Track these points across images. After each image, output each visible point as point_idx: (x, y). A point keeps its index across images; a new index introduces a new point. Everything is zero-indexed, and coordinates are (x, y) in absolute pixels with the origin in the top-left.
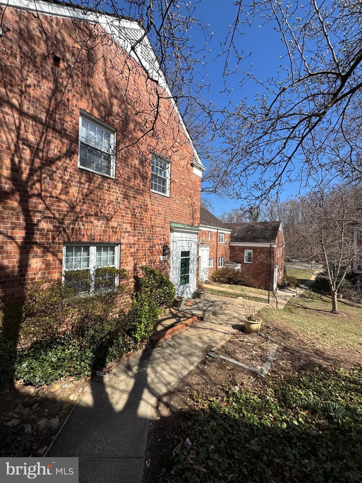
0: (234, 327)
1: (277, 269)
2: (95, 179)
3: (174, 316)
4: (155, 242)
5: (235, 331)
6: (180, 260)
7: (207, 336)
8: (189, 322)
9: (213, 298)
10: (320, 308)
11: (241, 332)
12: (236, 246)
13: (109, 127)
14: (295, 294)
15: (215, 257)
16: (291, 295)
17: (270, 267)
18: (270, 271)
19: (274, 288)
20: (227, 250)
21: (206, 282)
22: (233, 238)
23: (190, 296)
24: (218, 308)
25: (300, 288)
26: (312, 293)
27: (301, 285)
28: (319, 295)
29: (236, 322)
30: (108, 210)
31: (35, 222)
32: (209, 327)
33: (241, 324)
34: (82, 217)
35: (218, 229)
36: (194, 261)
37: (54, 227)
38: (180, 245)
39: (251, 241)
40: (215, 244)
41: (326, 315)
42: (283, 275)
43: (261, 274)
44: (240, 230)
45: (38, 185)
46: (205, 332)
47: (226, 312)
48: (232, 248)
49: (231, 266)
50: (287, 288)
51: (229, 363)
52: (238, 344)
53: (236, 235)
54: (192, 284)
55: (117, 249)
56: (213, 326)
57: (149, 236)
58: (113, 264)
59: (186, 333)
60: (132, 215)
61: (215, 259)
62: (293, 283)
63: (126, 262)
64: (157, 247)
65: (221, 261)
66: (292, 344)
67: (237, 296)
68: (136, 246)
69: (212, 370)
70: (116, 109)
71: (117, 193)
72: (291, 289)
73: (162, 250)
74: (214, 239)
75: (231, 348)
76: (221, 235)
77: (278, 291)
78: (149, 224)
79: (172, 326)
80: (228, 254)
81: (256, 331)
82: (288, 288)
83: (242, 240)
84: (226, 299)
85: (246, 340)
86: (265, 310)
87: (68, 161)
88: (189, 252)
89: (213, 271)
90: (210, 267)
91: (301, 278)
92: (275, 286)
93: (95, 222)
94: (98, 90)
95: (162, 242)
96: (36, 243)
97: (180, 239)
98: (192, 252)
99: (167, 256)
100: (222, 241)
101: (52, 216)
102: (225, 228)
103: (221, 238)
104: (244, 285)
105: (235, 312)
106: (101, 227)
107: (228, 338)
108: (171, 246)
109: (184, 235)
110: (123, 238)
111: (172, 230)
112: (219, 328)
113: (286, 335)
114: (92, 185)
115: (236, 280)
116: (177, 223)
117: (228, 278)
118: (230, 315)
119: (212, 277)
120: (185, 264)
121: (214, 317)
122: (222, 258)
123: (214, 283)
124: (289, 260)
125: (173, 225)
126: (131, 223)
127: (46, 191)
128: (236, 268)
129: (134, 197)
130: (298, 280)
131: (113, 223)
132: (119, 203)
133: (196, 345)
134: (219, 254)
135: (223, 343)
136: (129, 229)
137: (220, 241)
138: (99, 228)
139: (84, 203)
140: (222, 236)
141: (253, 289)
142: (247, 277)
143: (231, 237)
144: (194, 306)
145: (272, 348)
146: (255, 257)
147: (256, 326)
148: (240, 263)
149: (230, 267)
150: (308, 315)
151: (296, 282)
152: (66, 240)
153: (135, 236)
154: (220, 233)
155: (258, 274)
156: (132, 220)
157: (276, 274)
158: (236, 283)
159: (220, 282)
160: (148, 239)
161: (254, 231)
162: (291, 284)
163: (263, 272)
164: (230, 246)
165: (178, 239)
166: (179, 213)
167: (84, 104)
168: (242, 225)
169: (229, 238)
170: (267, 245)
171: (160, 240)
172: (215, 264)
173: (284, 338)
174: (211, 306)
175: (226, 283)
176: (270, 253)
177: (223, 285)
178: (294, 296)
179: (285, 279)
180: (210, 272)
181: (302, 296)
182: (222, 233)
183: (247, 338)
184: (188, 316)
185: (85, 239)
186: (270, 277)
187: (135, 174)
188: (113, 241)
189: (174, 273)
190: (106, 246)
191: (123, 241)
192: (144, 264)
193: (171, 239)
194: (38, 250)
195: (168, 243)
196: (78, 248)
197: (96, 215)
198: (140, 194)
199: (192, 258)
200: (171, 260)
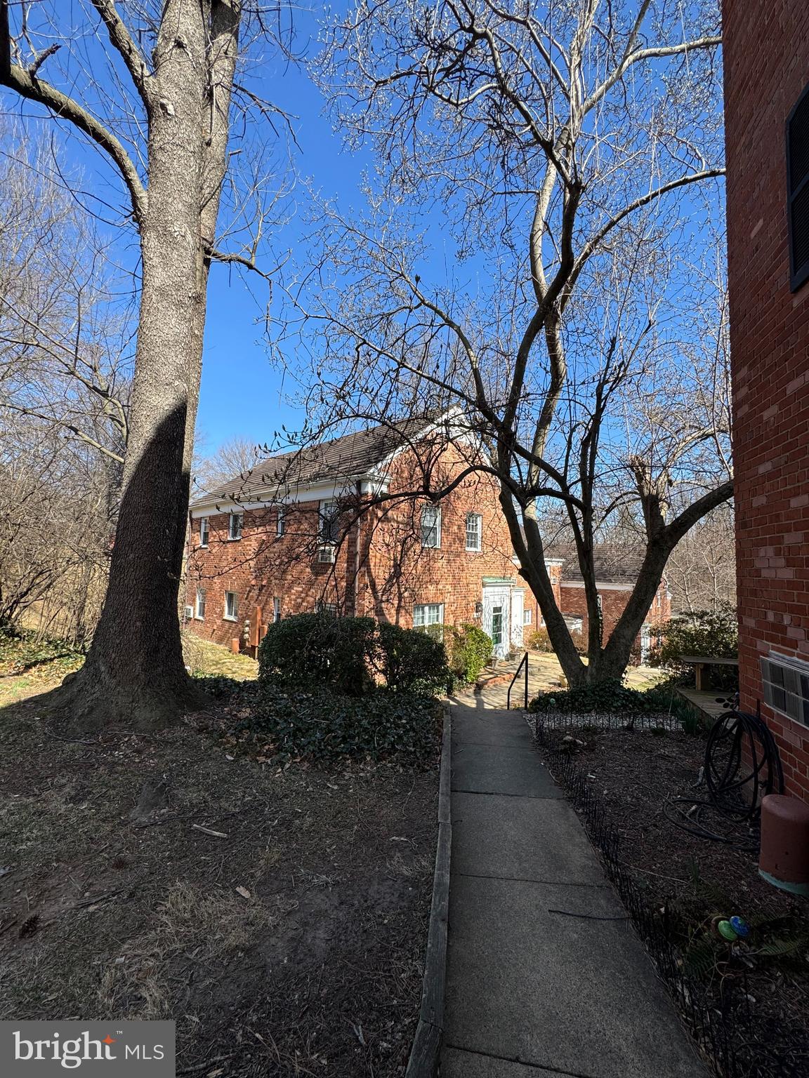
2: (430, 552)
3: (491, 673)
4: (470, 599)
6: (492, 617)
8: (507, 677)
15: (534, 607)
30: (437, 576)
31: (402, 593)
34: (423, 584)
36: (506, 618)
37: (410, 594)
38: (492, 600)
39: (598, 580)
45: (403, 567)
48: (565, 591)
53: (572, 567)
54: (504, 645)
55: (441, 607)
56: (530, 682)
57: (465, 594)
59: (505, 685)
60: (452, 576)
63: (448, 620)
64: (471, 604)
68: (456, 605)
71: (443, 560)
73: (475, 606)
78: (465, 583)
79: (491, 679)
88: (501, 608)
89: (532, 631)
90: (525, 624)
93: (429, 587)
95: (475, 599)
96: (402, 607)
97: (493, 594)
98: (504, 608)
99: (480, 613)
101: (409, 587)
102: (551, 557)
106: (433, 590)
108: (484, 602)
109: (496, 589)
110: (446, 598)
111: (484, 585)
112: (537, 683)
114: (428, 558)
116: (489, 577)
118: (549, 676)
119: (530, 641)
120: (497, 620)
125: (485, 579)
126: (452, 584)
128: (574, 627)
131: (440, 587)
132: (444, 568)
136: (450, 590)
138: (432, 592)
139: (424, 573)
143: (564, 572)
144: (508, 667)
146: (607, 609)
148: (579, 617)
152: (415, 603)
153: (455, 595)
156: (452, 581)
159: (543, 650)
160: (465, 597)
164: (561, 588)
165: (491, 594)
166: (490, 566)
170: (627, 587)
171: (474, 596)
172: (535, 619)
177: (548, 654)
180: (526, 634)
184: (504, 674)
185: (424, 602)
187: (454, 539)
188: (440, 601)
189: (487, 630)
190: (435, 606)
191: (446, 601)
192: (461, 621)
193: (484, 595)
194: (403, 611)
195: (480, 599)
196: (418, 608)
197: (430, 581)
198: (458, 556)
199: (504, 615)
200: (483, 616)
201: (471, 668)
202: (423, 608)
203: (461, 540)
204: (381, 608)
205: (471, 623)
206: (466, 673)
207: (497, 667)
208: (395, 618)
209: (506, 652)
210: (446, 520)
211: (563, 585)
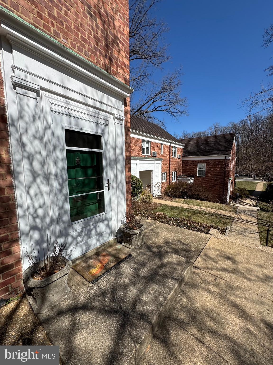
1: (230, 181)
12: (188, 161)
15: (168, 171)
17: (224, 179)
19: (228, 201)
20: (179, 164)
21: (159, 197)
22: (185, 153)
23: (111, 239)
25: (250, 199)
27: (252, 196)
35: (170, 143)
39: (204, 155)
40: (168, 157)
42: (234, 187)
43: (214, 186)
44: (193, 145)
48: (184, 163)
49: (184, 180)
50: (239, 200)
53: (188, 149)
54: (113, 213)
61: (168, 174)
62: (244, 194)
65: (174, 175)
72: (243, 201)
74: (167, 152)
76: (174, 149)
77: (231, 203)
80: (181, 169)
83: (195, 154)
89: (166, 185)
90: (163, 181)
92: (228, 198)
100: (175, 156)
102: (177, 142)
103: (174, 152)
115: (191, 194)
117: (182, 192)
119: (165, 191)
122: (174, 172)
123: (167, 198)
128: (189, 182)
130: (249, 191)
134: (173, 168)
137: (173, 155)
140: (175, 151)
141: (210, 204)
142: (201, 190)
146: (208, 171)
148: (193, 177)
151: (247, 193)
154: (173, 147)
155: (212, 187)
157: (229, 186)
158: (190, 197)
159: (173, 197)
161: (207, 145)
162: (242, 195)
163: (216, 185)
164: (183, 161)
168: (195, 140)
169: (181, 152)
170: (222, 157)
172: (168, 178)
175: (179, 197)
176: (225, 166)
177: (177, 200)
179: (237, 191)
180: (163, 187)
182: (175, 147)
186: (224, 190)
211: (184, 159)
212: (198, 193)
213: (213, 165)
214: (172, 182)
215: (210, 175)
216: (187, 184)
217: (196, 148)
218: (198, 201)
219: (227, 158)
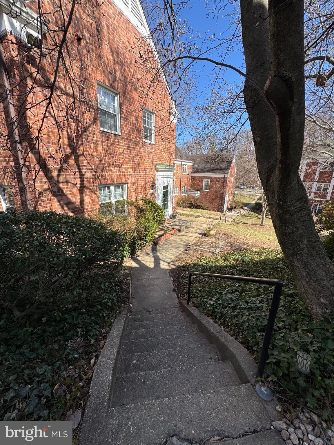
0: (200, 234)
1: (228, 195)
2: (110, 137)
3: (162, 230)
4: (147, 180)
5: (201, 236)
6: (162, 193)
7: (185, 239)
8: (173, 232)
9: (184, 218)
10: (253, 223)
11: (204, 236)
12: (196, 176)
13: (114, 91)
14: (239, 214)
15: (179, 186)
16: (236, 215)
17: (223, 193)
18: (222, 197)
19: (225, 211)
20: (189, 179)
22: (195, 169)
23: (169, 218)
24: (188, 224)
25: (244, 209)
26: (252, 213)
27: (245, 208)
28: (257, 214)
29: (200, 231)
30: (119, 160)
31: (84, 173)
32: (185, 235)
33: (203, 232)
34: (106, 167)
35: (182, 162)
36: (171, 192)
37: (93, 175)
38: (162, 181)
39: (209, 172)
40: (180, 174)
41: (256, 227)
42: (232, 200)
43: (215, 199)
44: (200, 161)
45: (81, 148)
46: (183, 237)
47: (194, 226)
48: (193, 178)
49: (192, 193)
51: (199, 249)
52: (203, 242)
53: (196, 166)
54: (169, 209)
55: (125, 187)
56: (187, 234)
57: (143, 176)
58: (123, 197)
59: (172, 238)
60: (133, 161)
61: (179, 188)
62: (239, 206)
63: (131, 196)
64: (148, 184)
65: (184, 189)
66: (232, 240)
67: (199, 217)
68: (136, 184)
69: (191, 252)
70: (118, 74)
71: (123, 146)
73: (151, 185)
74: (179, 170)
75: (199, 243)
76: (184, 166)
77: (227, 212)
78: (143, 167)
79: (163, 235)
80: (190, 184)
81: (213, 235)
82: (235, 210)
83: (202, 170)
84: (192, 218)
85: (207, 240)
86: (218, 224)
87: (94, 127)
88: (167, 186)
89: (178, 198)
90: (175, 195)
91: (245, 202)
92: (225, 208)
93: (113, 169)
94: (106, 60)
95: (151, 180)
96: (85, 187)
97: (163, 177)
98: (169, 186)
99: (154, 190)
100: (185, 172)
101: (91, 168)
102: (188, 160)
103: (184, 169)
104: (202, 209)
105: (200, 226)
106: (116, 172)
107: (197, 239)
108: (156, 182)
109: (165, 173)
110: (129, 179)
111: (157, 170)
112: (191, 235)
113: (229, 237)
114: (109, 142)
115: (196, 205)
116: (160, 164)
117: (190, 203)
118: (196, 228)
119: (177, 203)
120: (165, 194)
121: (187, 229)
122: (184, 187)
123: (179, 208)
124: (238, 186)
125: (158, 166)
126: (132, 168)
127: (86, 151)
128: (196, 195)
129: (133, 148)
130: (243, 203)
131: (123, 170)
132: (125, 153)
133: (180, 243)
134: (183, 183)
135: (194, 241)
136: (132, 172)
137: (183, 172)
138: (115, 173)
139: (106, 156)
141: (208, 212)
142: (204, 202)
143: (193, 168)
144: (172, 224)
145: (221, 243)
146: (212, 186)
147: (212, 232)
148: (199, 190)
149: (191, 195)
150: (245, 227)
151: (241, 205)
152: (99, 183)
153: (135, 177)
155: (213, 200)
156: (133, 166)
157: (226, 199)
158: (196, 207)
159: (183, 207)
160: (143, 178)
162: (237, 207)
163: (217, 198)
164: (191, 177)
165: (161, 177)
166: (161, 157)
167: (99, 76)
168: (202, 157)
169: (191, 169)
170: (221, 175)
171: (150, 178)
172: (179, 192)
173: (228, 238)
174: (184, 223)
175: (188, 207)
176: (224, 183)
177: (186, 209)
178: (238, 216)
179: (234, 203)
180: (176, 199)
181: (244, 215)
182: (185, 165)
183: (207, 239)
184: (171, 229)
185: (109, 182)
186: (222, 202)
187: (133, 129)
188: (123, 181)
189: (159, 202)
190: (119, 185)
191: (129, 181)
192: (141, 196)
193: (157, 177)
194: (87, 191)
195: (154, 180)
196: (104, 188)
197: (113, 164)
198: (136, 144)
199: (169, 191)
200: (157, 192)
201: (149, 232)
202: (109, 188)
203: (139, 131)
204: (60, 188)
205: (148, 198)
206: (146, 236)
207: (166, 225)
208: (78, 197)
209: (170, 214)
210: (124, 108)
211: (192, 175)
212: (202, 204)
213: (216, 182)
214: (182, 195)
215: (212, 190)
216: (194, 197)
217: (203, 165)
218: (201, 210)
219: (226, 177)
